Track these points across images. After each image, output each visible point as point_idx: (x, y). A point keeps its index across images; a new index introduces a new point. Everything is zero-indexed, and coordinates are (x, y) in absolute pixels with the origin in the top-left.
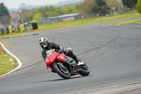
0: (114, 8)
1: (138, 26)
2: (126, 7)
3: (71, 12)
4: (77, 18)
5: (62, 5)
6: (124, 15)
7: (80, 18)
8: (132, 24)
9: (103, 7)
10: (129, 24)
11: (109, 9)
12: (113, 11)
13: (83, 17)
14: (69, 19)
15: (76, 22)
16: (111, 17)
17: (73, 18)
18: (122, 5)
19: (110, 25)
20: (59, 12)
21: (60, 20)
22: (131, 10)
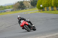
0: (27, 7)
1: (37, 14)
2: (32, 6)
3: (9, 8)
4: (12, 11)
5: (6, 5)
6: (32, 9)
7: (13, 11)
8: (35, 13)
9: (22, 6)
10: (33, 13)
11: (25, 7)
12: (27, 8)
13: (14, 10)
14: (9, 11)
15: (12, 12)
16: (26, 10)
17: (11, 11)
18: (31, 5)
19: (26, 13)
20: (5, 8)
21: (5, 12)
22: (34, 7)
